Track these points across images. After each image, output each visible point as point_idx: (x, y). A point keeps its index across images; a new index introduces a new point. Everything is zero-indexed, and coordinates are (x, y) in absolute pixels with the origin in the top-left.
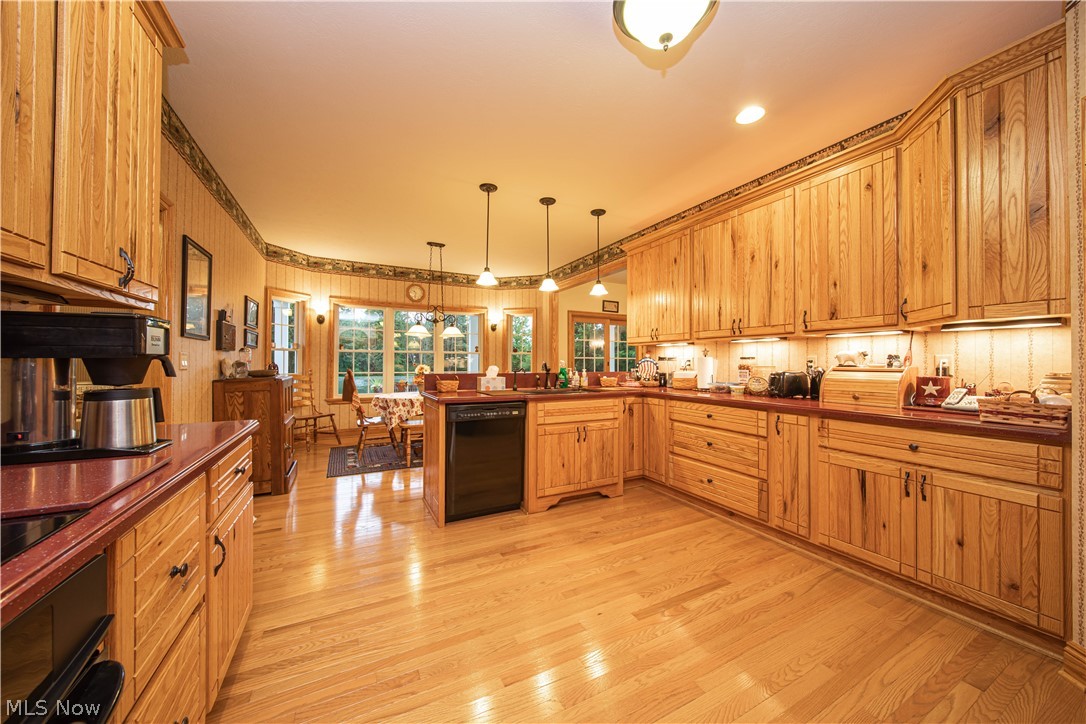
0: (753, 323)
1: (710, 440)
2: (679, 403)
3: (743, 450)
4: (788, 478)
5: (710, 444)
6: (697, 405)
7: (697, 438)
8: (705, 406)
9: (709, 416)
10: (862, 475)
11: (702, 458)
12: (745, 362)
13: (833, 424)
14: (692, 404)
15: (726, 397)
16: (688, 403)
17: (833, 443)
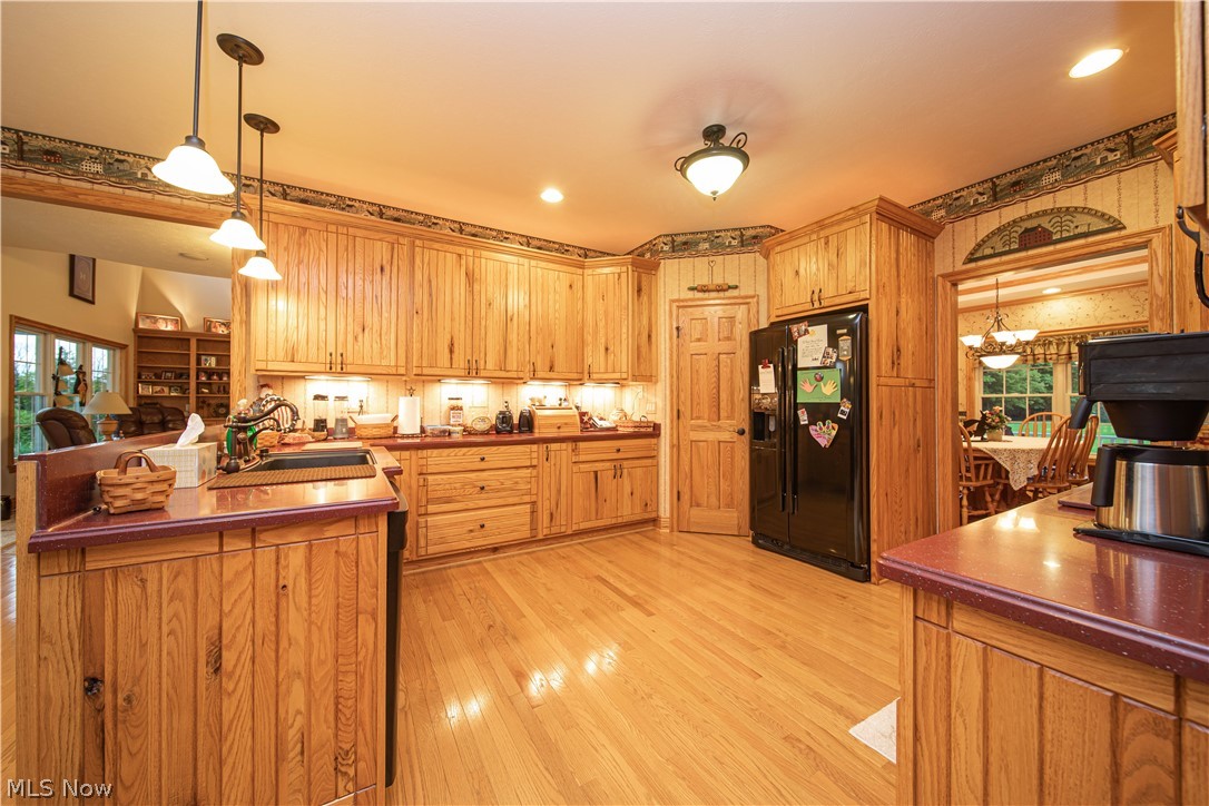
0: (490, 365)
1: (481, 484)
2: (436, 452)
3: (517, 483)
4: (554, 492)
5: (482, 488)
6: (465, 450)
7: (463, 487)
8: (475, 449)
9: (483, 459)
10: (596, 473)
11: (471, 505)
12: (454, 403)
13: (582, 445)
14: (457, 450)
15: (447, 440)
16: (452, 450)
17: (582, 458)
